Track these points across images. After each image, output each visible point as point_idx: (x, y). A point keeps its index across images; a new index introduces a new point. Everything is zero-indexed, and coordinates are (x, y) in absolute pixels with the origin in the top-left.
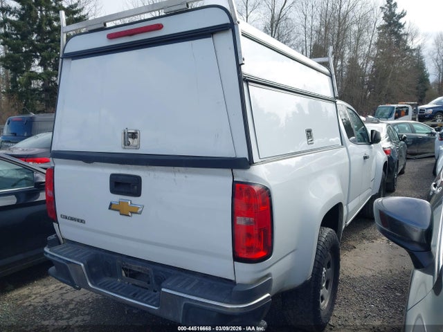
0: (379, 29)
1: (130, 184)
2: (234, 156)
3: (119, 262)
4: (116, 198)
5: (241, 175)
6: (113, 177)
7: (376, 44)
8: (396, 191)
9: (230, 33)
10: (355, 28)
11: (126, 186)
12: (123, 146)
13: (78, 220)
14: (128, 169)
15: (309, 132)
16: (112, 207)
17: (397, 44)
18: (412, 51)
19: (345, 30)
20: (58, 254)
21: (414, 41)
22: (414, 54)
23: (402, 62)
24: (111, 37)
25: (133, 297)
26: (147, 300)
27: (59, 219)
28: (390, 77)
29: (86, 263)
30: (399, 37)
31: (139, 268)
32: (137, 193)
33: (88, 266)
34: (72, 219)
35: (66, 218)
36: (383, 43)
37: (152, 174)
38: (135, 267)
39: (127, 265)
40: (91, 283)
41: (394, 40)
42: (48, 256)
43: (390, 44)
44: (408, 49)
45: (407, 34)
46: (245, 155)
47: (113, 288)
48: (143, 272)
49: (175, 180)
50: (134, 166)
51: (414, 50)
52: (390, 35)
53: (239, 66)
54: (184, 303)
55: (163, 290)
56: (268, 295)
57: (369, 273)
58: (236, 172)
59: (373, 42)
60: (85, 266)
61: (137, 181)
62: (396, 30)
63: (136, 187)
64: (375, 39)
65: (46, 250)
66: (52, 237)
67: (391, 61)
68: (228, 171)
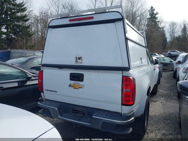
0: (148, 19)
1: (79, 77)
2: (123, 66)
3: (71, 107)
4: (72, 82)
5: (125, 73)
6: (71, 74)
7: (147, 25)
8: (160, 84)
9: (122, 21)
10: (138, 18)
11: (77, 78)
12: (75, 62)
13: (54, 91)
14: (78, 71)
15: (141, 58)
16: (71, 86)
17: (155, 25)
18: (160, 28)
19: (135, 19)
20: (45, 105)
21: (161, 24)
22: (161, 30)
23: (157, 33)
24: (70, 20)
25: (79, 120)
26: (85, 121)
27: (44, 91)
28: (152, 38)
29: (58, 108)
30: (156, 23)
31: (80, 109)
32: (82, 80)
33: (59, 109)
34: (51, 91)
35: (48, 90)
36: (149, 25)
37: (88, 73)
38: (78, 109)
39: (75, 109)
40: (60, 116)
41: (154, 24)
42: (40, 106)
43: (152, 25)
44: (159, 28)
45: (159, 22)
46: (127, 66)
47: (70, 118)
48: (82, 111)
49: (98, 75)
50: (81, 70)
51: (161, 28)
52: (152, 22)
53: (125, 33)
54: (102, 121)
55: (93, 117)
56: (133, 118)
57: (157, 114)
58: (124, 72)
59: (145, 24)
60: (57, 109)
61: (82, 75)
62: (154, 20)
63: (81, 78)
64: (147, 23)
65: (39, 103)
66: (40, 98)
67: (152, 32)
68: (121, 72)
